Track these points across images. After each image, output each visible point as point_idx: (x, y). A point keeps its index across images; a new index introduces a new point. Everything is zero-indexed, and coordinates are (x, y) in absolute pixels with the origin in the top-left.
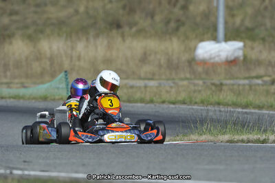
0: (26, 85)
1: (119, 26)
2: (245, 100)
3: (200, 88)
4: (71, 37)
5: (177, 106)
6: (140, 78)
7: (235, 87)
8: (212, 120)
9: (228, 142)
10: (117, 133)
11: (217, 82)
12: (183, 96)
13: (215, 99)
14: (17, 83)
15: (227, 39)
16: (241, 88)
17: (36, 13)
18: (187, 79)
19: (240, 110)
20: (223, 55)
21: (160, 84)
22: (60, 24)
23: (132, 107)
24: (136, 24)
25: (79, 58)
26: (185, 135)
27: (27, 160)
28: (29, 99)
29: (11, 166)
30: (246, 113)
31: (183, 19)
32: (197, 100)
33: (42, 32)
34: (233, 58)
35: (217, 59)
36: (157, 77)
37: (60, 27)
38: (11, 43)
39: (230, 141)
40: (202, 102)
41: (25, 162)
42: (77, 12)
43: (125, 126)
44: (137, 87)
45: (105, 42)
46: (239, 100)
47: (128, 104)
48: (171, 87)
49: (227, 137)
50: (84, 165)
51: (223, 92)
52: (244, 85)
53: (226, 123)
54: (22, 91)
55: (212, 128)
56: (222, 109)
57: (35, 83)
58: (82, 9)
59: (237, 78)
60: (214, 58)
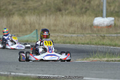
0: (19, 35)
1: (60, 10)
2: (115, 43)
3: (95, 38)
4: (39, 15)
5: (85, 45)
6: (69, 33)
7: (110, 37)
8: (100, 52)
11: (103, 35)
12: (88, 41)
13: (102, 42)
16: (113, 38)
17: (24, 4)
18: (89, 34)
19: (112, 47)
20: (106, 23)
21: (78, 36)
23: (65, 46)
24: (68, 9)
25: (42, 24)
26: (88, 58)
27: (18, 68)
29: (11, 71)
30: (115, 49)
31: (88, 7)
32: (94, 43)
33: (26, 12)
34: (109, 25)
35: (103, 25)
36: (76, 33)
37: (34, 10)
38: (13, 17)
39: (107, 61)
40: (96, 44)
41: (17, 69)
42: (42, 4)
44: (67, 37)
45: (54, 17)
46: (112, 43)
47: (63, 44)
48: (82, 37)
49: (106, 59)
50: (42, 71)
51: (105, 40)
52: (114, 36)
53: (105, 53)
56: (104, 47)
57: (23, 35)
58: (44, 3)
59: (111, 33)
60: (102, 24)
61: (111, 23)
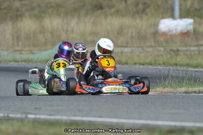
0: (33, 52)
1: (101, 7)
2: (196, 62)
3: (162, 53)
5: (145, 66)
6: (118, 46)
8: (172, 77)
9: (184, 93)
10: (112, 86)
11: (175, 49)
12: (149, 59)
13: (174, 61)
14: (27, 51)
15: (181, 17)
16: (193, 53)
18: (152, 46)
19: (192, 69)
20: (179, 29)
21: (132, 51)
22: (58, 6)
24: (114, 6)
25: (73, 31)
27: (38, 107)
28: (36, 62)
30: (196, 71)
31: (148, 2)
32: (160, 62)
33: (44, 12)
34: (186, 31)
35: (174, 32)
36: (130, 45)
37: (57, 9)
38: (22, 20)
39: (186, 92)
40: (164, 64)
41: (35, 108)
43: (119, 81)
44: (116, 52)
45: (92, 19)
46: (191, 62)
48: (141, 53)
49: (183, 89)
51: (179, 57)
52: (194, 51)
54: (31, 57)
55: (172, 83)
56: (179, 69)
57: (40, 51)
59: (190, 46)
60: (172, 31)
61: (188, 28)
